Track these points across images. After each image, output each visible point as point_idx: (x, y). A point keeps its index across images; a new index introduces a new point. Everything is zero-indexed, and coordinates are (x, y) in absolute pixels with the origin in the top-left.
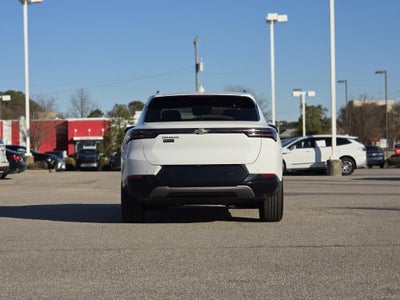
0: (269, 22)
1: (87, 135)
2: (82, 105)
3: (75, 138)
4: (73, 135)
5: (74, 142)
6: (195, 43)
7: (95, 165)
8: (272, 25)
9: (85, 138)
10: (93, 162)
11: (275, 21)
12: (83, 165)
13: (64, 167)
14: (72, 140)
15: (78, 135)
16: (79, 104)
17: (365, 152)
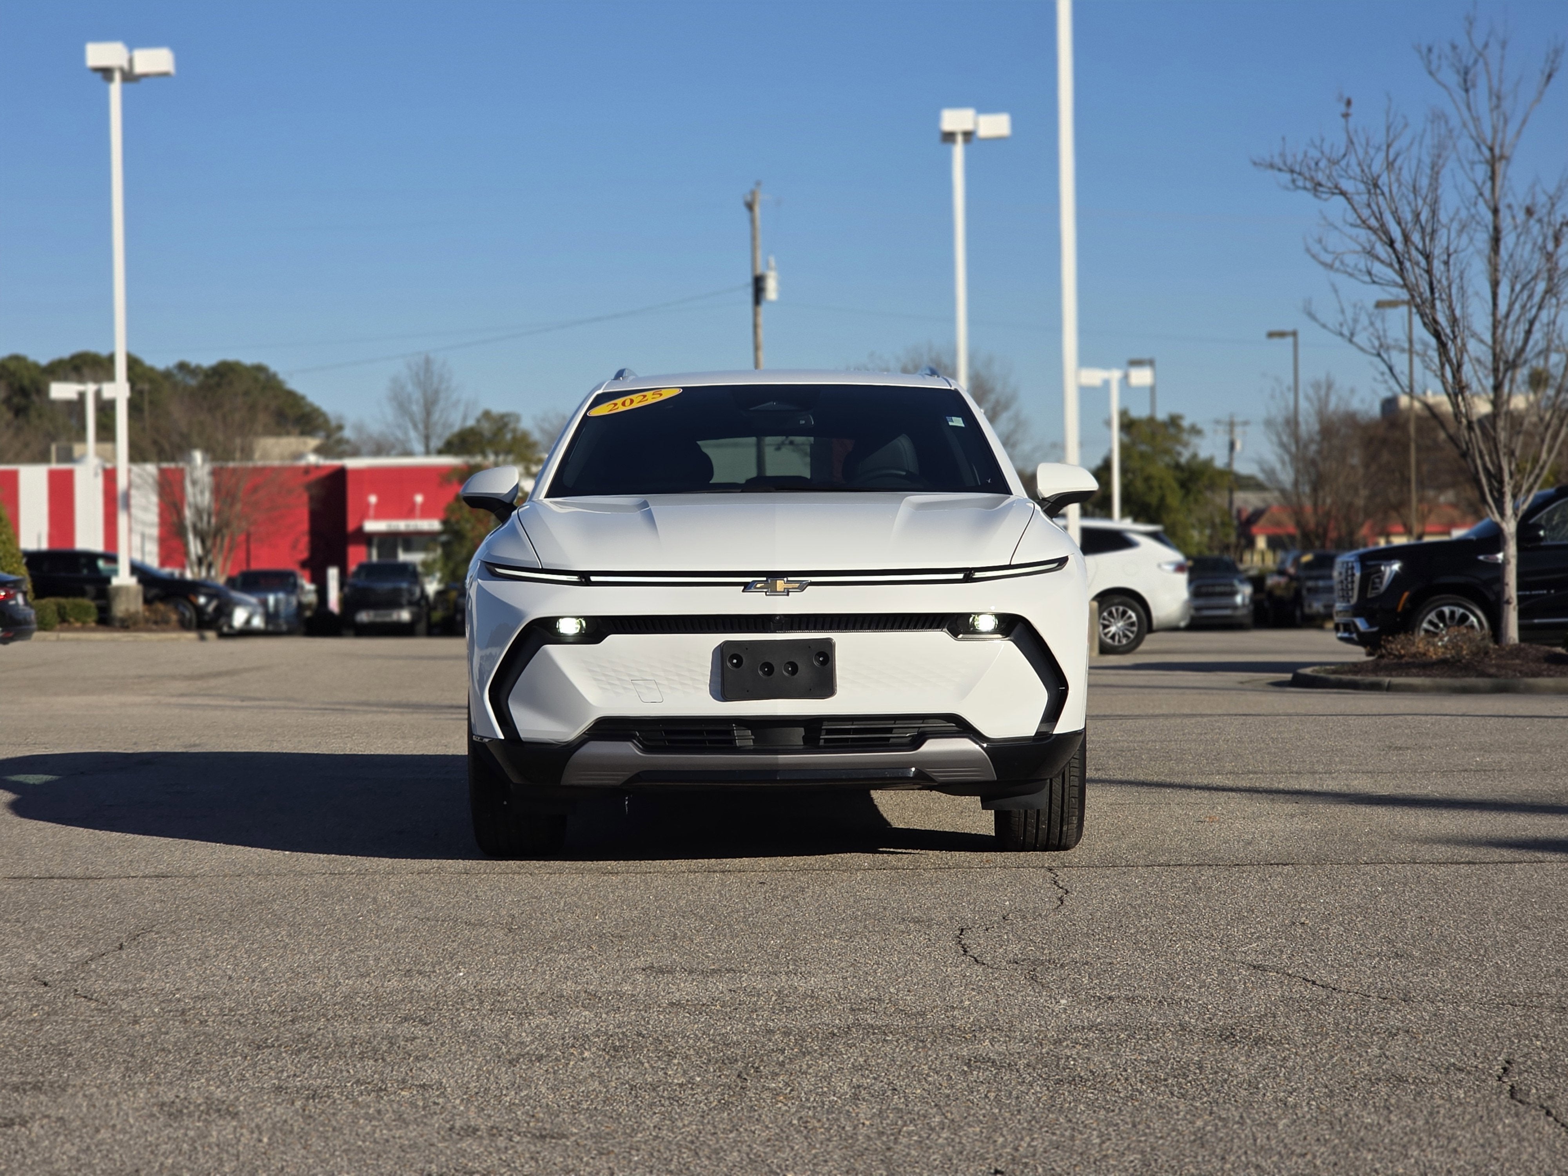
0: (949, 137)
1: (409, 512)
2: (428, 413)
3: (372, 526)
4: (364, 516)
5: (368, 539)
6: (750, 206)
7: (405, 615)
8: (958, 150)
9: (402, 525)
10: (399, 606)
11: (968, 136)
12: (364, 617)
13: (257, 622)
14: (360, 530)
15: (380, 515)
16: (416, 409)
17: (1182, 579)
